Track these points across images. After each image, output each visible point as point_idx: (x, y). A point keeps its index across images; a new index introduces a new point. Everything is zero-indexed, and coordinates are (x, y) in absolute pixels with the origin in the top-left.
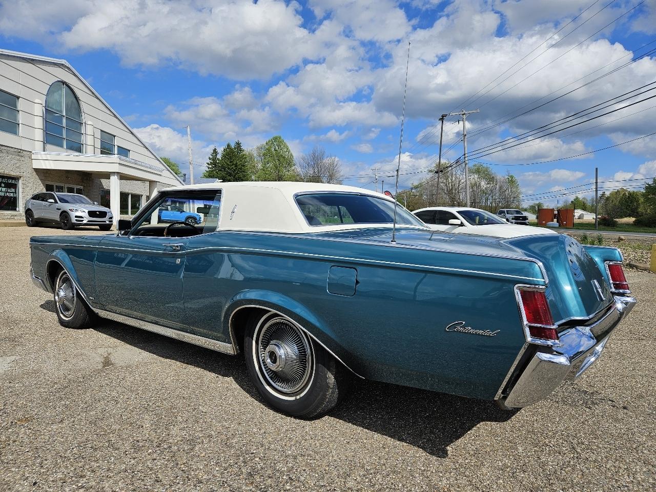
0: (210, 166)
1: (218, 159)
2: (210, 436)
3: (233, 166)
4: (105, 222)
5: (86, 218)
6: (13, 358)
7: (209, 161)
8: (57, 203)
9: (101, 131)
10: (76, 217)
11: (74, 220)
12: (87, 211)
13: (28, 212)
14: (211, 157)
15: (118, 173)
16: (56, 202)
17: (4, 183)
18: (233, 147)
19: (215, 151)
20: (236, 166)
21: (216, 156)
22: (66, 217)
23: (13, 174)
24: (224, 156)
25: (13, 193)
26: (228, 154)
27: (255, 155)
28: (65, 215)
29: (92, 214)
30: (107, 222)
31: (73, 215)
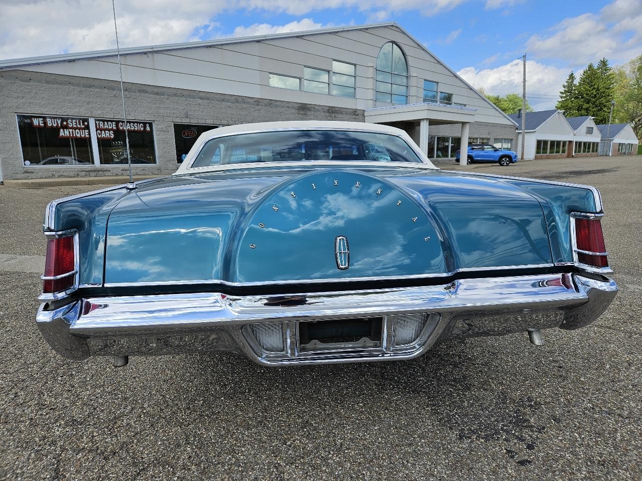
0: (564, 95)
1: (575, 85)
3: (594, 91)
7: (562, 90)
9: (425, 80)
14: (566, 84)
15: (427, 119)
18: (596, 67)
19: (572, 77)
20: (598, 89)
21: (573, 82)
24: (583, 81)
26: (588, 77)
27: (627, 72)
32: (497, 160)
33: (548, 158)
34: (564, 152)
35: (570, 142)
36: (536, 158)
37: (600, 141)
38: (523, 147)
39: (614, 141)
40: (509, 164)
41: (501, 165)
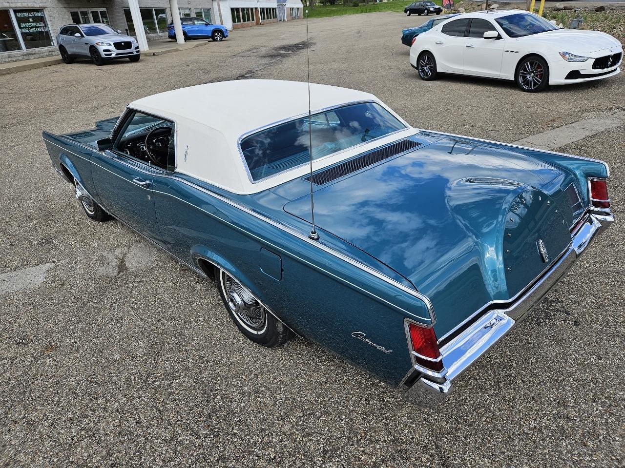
2: (187, 369)
4: (132, 53)
5: (113, 51)
6: (48, 266)
8: (84, 37)
10: (105, 51)
11: (103, 54)
12: (112, 44)
13: (62, 48)
16: (82, 36)
17: (31, 17)
22: (96, 52)
23: (37, 6)
25: (43, 27)
28: (93, 49)
29: (118, 45)
30: (135, 53)
31: (101, 48)
32: (210, 35)
33: (243, 27)
34: (253, 20)
35: (256, 9)
36: (234, 28)
37: (277, 7)
38: (221, 17)
39: (287, 6)
40: (222, 38)
41: (214, 40)
